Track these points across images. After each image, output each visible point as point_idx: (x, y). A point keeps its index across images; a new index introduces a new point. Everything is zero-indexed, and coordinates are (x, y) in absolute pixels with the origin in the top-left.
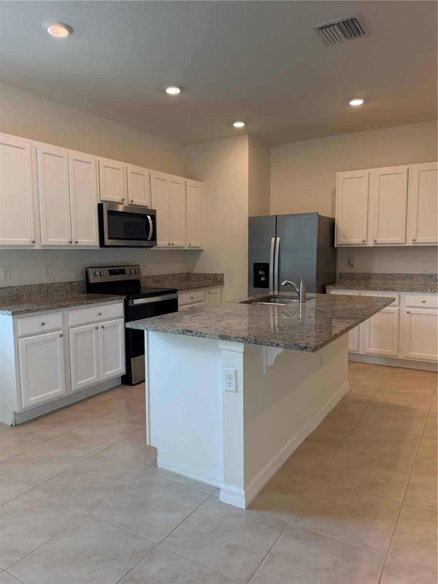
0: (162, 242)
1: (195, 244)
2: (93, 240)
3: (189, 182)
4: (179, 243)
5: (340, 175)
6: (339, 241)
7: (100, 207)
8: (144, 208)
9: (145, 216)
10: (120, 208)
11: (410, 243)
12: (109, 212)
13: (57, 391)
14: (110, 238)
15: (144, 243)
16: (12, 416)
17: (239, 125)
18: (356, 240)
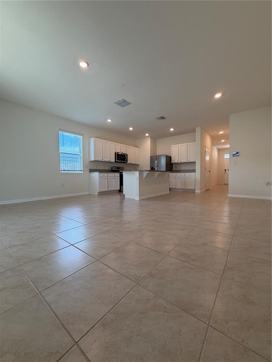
0: (129, 162)
1: (137, 163)
2: (113, 160)
3: (136, 148)
4: (133, 162)
5: (172, 146)
6: (172, 162)
7: (115, 153)
8: (125, 154)
9: (125, 156)
10: (120, 154)
11: (188, 162)
12: (117, 154)
13: (106, 190)
14: (117, 160)
15: (125, 162)
16: (97, 193)
17: (147, 135)
18: (176, 161)
